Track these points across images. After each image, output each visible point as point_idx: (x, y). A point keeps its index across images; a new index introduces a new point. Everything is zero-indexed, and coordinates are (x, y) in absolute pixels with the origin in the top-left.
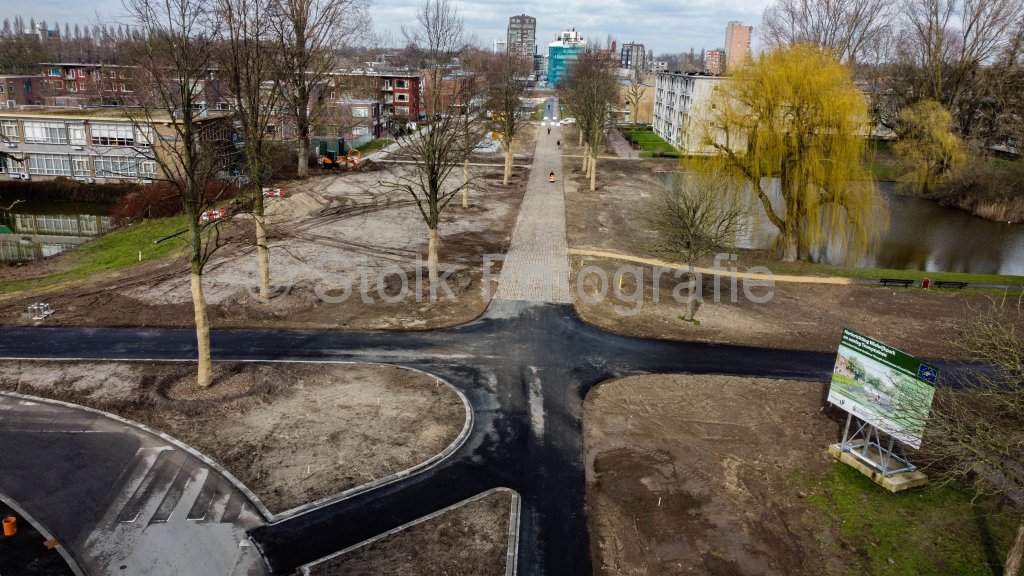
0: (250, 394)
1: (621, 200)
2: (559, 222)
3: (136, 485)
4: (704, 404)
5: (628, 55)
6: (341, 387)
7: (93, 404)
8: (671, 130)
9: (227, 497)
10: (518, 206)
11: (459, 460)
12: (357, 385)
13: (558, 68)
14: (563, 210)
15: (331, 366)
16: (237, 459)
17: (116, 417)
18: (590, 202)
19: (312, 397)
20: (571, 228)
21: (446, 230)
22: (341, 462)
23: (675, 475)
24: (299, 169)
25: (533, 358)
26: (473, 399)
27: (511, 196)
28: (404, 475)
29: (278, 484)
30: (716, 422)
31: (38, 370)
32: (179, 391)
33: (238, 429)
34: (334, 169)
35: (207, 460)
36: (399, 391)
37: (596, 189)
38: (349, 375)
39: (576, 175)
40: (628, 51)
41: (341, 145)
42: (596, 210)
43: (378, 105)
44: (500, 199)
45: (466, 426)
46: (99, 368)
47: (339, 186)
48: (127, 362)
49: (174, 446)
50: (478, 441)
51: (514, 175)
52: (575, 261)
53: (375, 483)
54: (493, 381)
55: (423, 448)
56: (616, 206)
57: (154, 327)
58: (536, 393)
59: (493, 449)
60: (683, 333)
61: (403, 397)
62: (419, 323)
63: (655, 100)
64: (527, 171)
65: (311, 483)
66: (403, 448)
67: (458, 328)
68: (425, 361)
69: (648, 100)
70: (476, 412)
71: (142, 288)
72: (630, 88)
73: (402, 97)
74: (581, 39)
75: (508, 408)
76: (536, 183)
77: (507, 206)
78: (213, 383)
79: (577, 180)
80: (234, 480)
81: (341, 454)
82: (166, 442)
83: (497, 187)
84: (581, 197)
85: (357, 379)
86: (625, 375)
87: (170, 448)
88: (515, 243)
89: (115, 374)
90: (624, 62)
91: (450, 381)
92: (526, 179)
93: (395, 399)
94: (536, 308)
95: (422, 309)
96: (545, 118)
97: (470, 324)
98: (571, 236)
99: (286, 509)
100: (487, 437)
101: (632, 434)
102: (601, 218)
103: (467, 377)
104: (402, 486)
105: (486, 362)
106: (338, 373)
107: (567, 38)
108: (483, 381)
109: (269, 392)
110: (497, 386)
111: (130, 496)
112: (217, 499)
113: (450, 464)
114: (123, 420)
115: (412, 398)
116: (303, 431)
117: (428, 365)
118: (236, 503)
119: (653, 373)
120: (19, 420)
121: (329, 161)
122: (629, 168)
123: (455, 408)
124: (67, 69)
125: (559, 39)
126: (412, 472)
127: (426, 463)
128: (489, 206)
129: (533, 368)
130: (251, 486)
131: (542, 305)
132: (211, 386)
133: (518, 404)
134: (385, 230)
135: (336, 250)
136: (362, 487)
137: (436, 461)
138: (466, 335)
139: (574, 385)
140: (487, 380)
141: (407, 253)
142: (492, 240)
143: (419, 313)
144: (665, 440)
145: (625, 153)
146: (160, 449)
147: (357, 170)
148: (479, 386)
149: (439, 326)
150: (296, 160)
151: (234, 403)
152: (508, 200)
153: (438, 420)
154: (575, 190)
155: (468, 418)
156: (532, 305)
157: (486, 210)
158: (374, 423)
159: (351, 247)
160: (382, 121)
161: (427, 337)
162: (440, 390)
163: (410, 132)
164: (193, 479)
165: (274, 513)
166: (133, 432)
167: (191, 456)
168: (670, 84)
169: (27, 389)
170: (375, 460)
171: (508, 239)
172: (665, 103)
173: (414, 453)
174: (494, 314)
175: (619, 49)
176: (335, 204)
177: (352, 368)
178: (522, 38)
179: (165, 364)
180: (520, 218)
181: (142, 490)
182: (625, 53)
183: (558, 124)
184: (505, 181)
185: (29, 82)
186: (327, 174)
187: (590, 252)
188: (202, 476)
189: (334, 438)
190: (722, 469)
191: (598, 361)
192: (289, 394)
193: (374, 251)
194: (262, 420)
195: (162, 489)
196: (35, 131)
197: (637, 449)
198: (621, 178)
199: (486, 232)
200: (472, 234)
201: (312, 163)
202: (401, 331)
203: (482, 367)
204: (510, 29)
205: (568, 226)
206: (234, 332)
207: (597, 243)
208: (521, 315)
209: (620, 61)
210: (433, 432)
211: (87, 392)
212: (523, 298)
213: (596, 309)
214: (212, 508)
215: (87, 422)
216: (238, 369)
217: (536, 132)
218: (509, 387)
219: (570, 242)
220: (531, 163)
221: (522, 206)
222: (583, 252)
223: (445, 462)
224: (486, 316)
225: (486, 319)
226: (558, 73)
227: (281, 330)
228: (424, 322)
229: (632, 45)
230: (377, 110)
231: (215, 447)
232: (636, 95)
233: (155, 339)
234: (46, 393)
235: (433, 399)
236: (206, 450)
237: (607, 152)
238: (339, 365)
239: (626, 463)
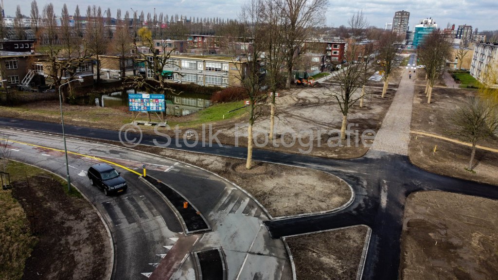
0: (265, 174)
1: (444, 109)
2: (408, 118)
3: (225, 199)
4: (468, 208)
5: (461, 32)
6: (300, 177)
7: (209, 170)
8: (480, 74)
9: (256, 209)
10: (387, 108)
11: (347, 211)
12: (307, 176)
13: (419, 38)
14: (411, 112)
15: (296, 168)
16: (260, 196)
17: (217, 175)
18: (426, 109)
19: (289, 179)
20: (413, 121)
21: (350, 116)
22: (299, 204)
23: (446, 234)
24: (287, 85)
25: (385, 177)
26: (355, 189)
27: (385, 103)
28: (323, 213)
29: (274, 207)
30: (473, 217)
31: (190, 155)
32: (239, 169)
33: (260, 186)
34: (301, 86)
35: (249, 195)
36: (324, 182)
37: (431, 103)
38: (304, 172)
39: (421, 95)
40: (462, 29)
41: (305, 74)
42: (429, 113)
43: (324, 56)
44: (379, 104)
45: (351, 199)
46: (211, 157)
47: (303, 93)
48: (220, 156)
49: (237, 188)
50: (356, 206)
51: (387, 93)
52: (413, 136)
53: (311, 214)
54: (365, 183)
55: (332, 204)
56: (440, 112)
57: (229, 145)
58: (384, 191)
59: (362, 210)
60: (465, 176)
61: (325, 184)
62: (334, 155)
63: (473, 57)
64: (395, 92)
65: (287, 209)
66: (324, 203)
67: (351, 160)
68: (336, 171)
69: (469, 57)
70: (356, 194)
71: (224, 129)
72: (459, 50)
73: (335, 53)
74: (435, 23)
75: (371, 195)
76: (398, 97)
77: (382, 108)
78: (251, 168)
79: (421, 97)
80: (259, 203)
81: (299, 201)
82: (235, 187)
83: (378, 98)
84: (422, 106)
85: (306, 174)
86: (429, 190)
87: (236, 189)
88: (384, 125)
89: (216, 160)
90: (458, 35)
91: (346, 181)
92: (394, 95)
93: (321, 184)
94: (390, 155)
95: (336, 150)
96: (409, 65)
97: (358, 159)
98: (413, 124)
99: (277, 217)
100: (360, 205)
101: (428, 215)
102: (431, 117)
103: (353, 180)
104: (322, 217)
105: (363, 176)
106: (299, 171)
107: (426, 23)
108: (361, 183)
109: (272, 174)
110: (367, 186)
111: (223, 203)
112: (252, 209)
113: (343, 212)
114: (220, 177)
115: (329, 185)
116: (284, 191)
117: (338, 173)
118: (259, 211)
119: (445, 191)
120: (185, 171)
121: (299, 82)
122: (452, 93)
123: (347, 192)
124: (195, 37)
125: (422, 23)
126: (326, 213)
127: (333, 210)
128: (372, 107)
129: (384, 181)
130: (265, 206)
131: (393, 154)
132: (250, 169)
133: (376, 194)
134: (323, 115)
135: (300, 121)
136: (306, 214)
137: (337, 210)
138: (355, 163)
139: (403, 190)
140: (363, 182)
141: (332, 126)
142: (372, 123)
143: (335, 152)
144: (444, 220)
145: (451, 85)
146: (232, 189)
147: (312, 86)
148: (358, 184)
149: (343, 158)
150: (285, 81)
151: (259, 176)
152: (383, 105)
153: (339, 195)
154: (419, 103)
155: (352, 196)
156: (388, 154)
157: (371, 109)
158: (312, 192)
159: (307, 121)
160: (325, 64)
161: (338, 162)
162: (341, 184)
163: (338, 69)
164: (244, 201)
165: (273, 217)
166: (223, 181)
167: (244, 193)
168: (483, 49)
169: (187, 161)
170: (312, 206)
171: (380, 123)
172: (478, 59)
173: (328, 206)
174: (369, 156)
175: (456, 29)
176: (301, 101)
177: (305, 170)
178: (401, 22)
179: (234, 159)
180: (388, 114)
181: (227, 201)
182: (460, 30)
183: (415, 68)
184: (383, 96)
185: (182, 43)
186: (298, 88)
187: (422, 133)
188: (247, 200)
189: (296, 195)
190: (472, 237)
191: (417, 182)
192: (280, 176)
193: (317, 123)
194: (269, 184)
195: (233, 202)
196: (185, 64)
197: (430, 221)
198: (446, 98)
199: (370, 119)
200: (363, 119)
201: (292, 82)
202: (327, 158)
203: (361, 177)
204: (395, 18)
205: (412, 120)
206: (259, 150)
207: (426, 130)
208: (382, 158)
209: (457, 35)
210: (336, 199)
211: (207, 165)
212: (384, 151)
213: (420, 160)
214: (251, 211)
215: (208, 176)
216: (261, 164)
217: (402, 72)
218: (372, 187)
219: (412, 127)
220: (398, 87)
221: (390, 108)
222: (418, 133)
223: (341, 211)
224: (365, 156)
225: (366, 158)
226: (419, 41)
227: (277, 152)
228: (337, 155)
229: (465, 26)
230: (323, 59)
231: (252, 191)
232: (462, 54)
233: (230, 149)
234: (194, 163)
235: (338, 186)
236: (249, 191)
237: (440, 84)
238: (300, 168)
239: (423, 226)
